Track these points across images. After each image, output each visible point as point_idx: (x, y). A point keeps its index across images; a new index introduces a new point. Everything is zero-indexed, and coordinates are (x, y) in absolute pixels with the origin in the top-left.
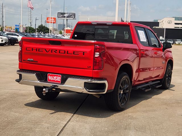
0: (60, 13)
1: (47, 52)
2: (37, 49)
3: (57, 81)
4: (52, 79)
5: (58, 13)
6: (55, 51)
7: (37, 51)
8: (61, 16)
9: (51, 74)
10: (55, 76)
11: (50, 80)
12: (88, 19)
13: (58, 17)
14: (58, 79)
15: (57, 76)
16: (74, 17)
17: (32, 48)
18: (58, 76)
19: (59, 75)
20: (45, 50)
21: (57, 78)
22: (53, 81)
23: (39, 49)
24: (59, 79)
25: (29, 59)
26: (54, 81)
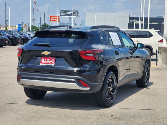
0: (63, 11)
5: (61, 11)
8: (64, 14)
12: (95, 16)
13: (61, 15)
16: (77, 15)
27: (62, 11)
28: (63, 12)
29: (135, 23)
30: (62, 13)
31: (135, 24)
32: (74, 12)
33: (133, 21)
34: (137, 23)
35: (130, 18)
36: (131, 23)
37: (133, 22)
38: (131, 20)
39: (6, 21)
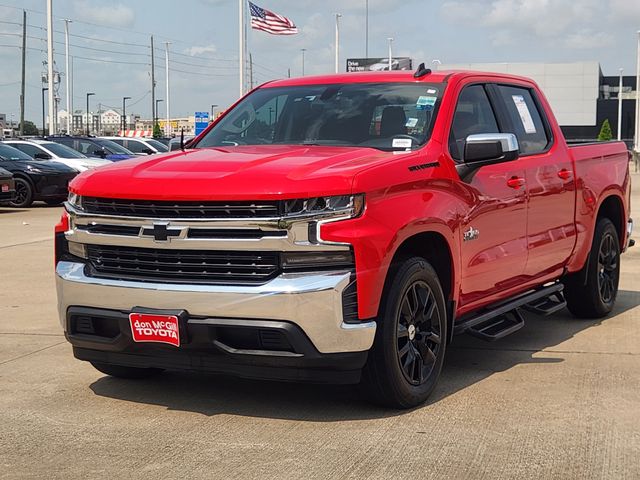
27: (352, 60)
28: (357, 64)
29: (620, 97)
30: (353, 69)
31: (623, 100)
32: (396, 62)
33: (615, 89)
34: (628, 98)
35: (604, 81)
36: (606, 98)
37: (616, 94)
38: (607, 88)
39: (155, 103)
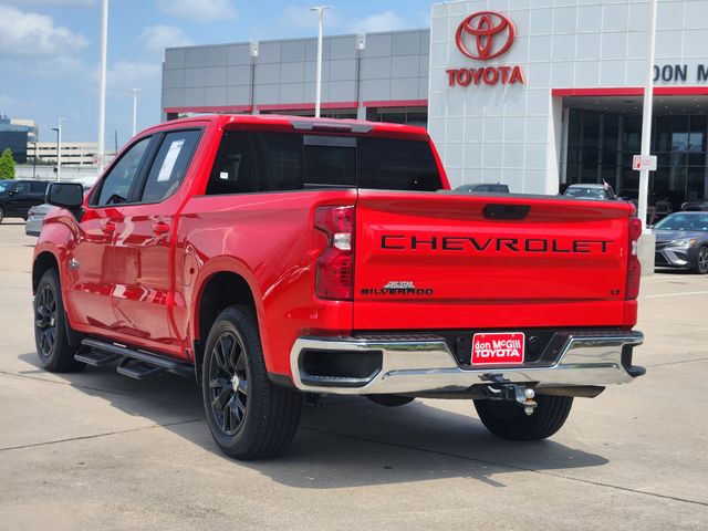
1: (478, 248)
2: (434, 239)
3: (506, 359)
4: (485, 353)
6: (509, 245)
7: (434, 247)
9: (483, 334)
10: (498, 338)
11: (481, 359)
14: (508, 351)
15: (507, 338)
17: (414, 238)
18: (513, 339)
19: (513, 334)
20: (472, 240)
21: (504, 348)
22: (490, 359)
23: (445, 239)
24: (514, 347)
25: (393, 285)
26: (496, 359)
